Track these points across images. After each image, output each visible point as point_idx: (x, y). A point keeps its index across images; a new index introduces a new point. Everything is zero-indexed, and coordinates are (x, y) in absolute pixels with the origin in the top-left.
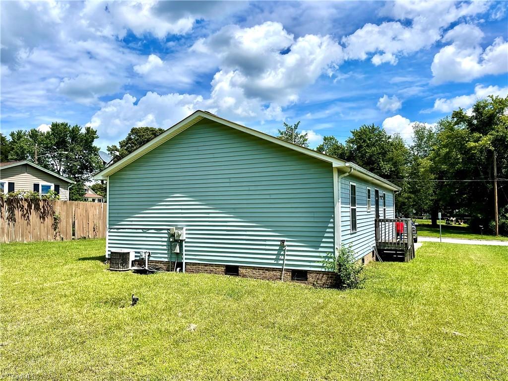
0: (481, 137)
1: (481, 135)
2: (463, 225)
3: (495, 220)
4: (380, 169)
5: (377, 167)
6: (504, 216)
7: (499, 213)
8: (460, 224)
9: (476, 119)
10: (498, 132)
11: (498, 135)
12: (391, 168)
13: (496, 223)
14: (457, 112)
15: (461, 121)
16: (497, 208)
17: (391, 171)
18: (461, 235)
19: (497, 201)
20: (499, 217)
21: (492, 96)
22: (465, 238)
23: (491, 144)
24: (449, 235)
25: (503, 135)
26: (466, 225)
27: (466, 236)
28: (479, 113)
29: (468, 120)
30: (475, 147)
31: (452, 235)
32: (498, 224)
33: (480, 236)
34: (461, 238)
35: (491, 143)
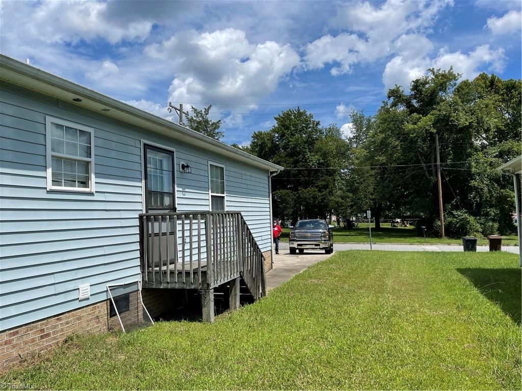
0: (420, 118)
1: (421, 116)
2: (409, 227)
3: (440, 220)
4: (306, 161)
5: (303, 159)
6: (451, 214)
7: (445, 210)
8: (406, 226)
9: (415, 98)
10: (440, 110)
11: (440, 115)
12: (319, 160)
13: (441, 223)
14: (394, 90)
15: (398, 102)
16: (442, 204)
17: (319, 163)
18: (401, 239)
19: (441, 195)
20: (444, 215)
21: (433, 69)
22: (406, 243)
23: (432, 126)
24: (388, 239)
25: (446, 114)
26: (412, 227)
27: (408, 239)
28: (418, 91)
29: (406, 100)
30: (414, 130)
31: (392, 239)
32: (443, 223)
33: (422, 240)
34: (401, 243)
35: (432, 124)
